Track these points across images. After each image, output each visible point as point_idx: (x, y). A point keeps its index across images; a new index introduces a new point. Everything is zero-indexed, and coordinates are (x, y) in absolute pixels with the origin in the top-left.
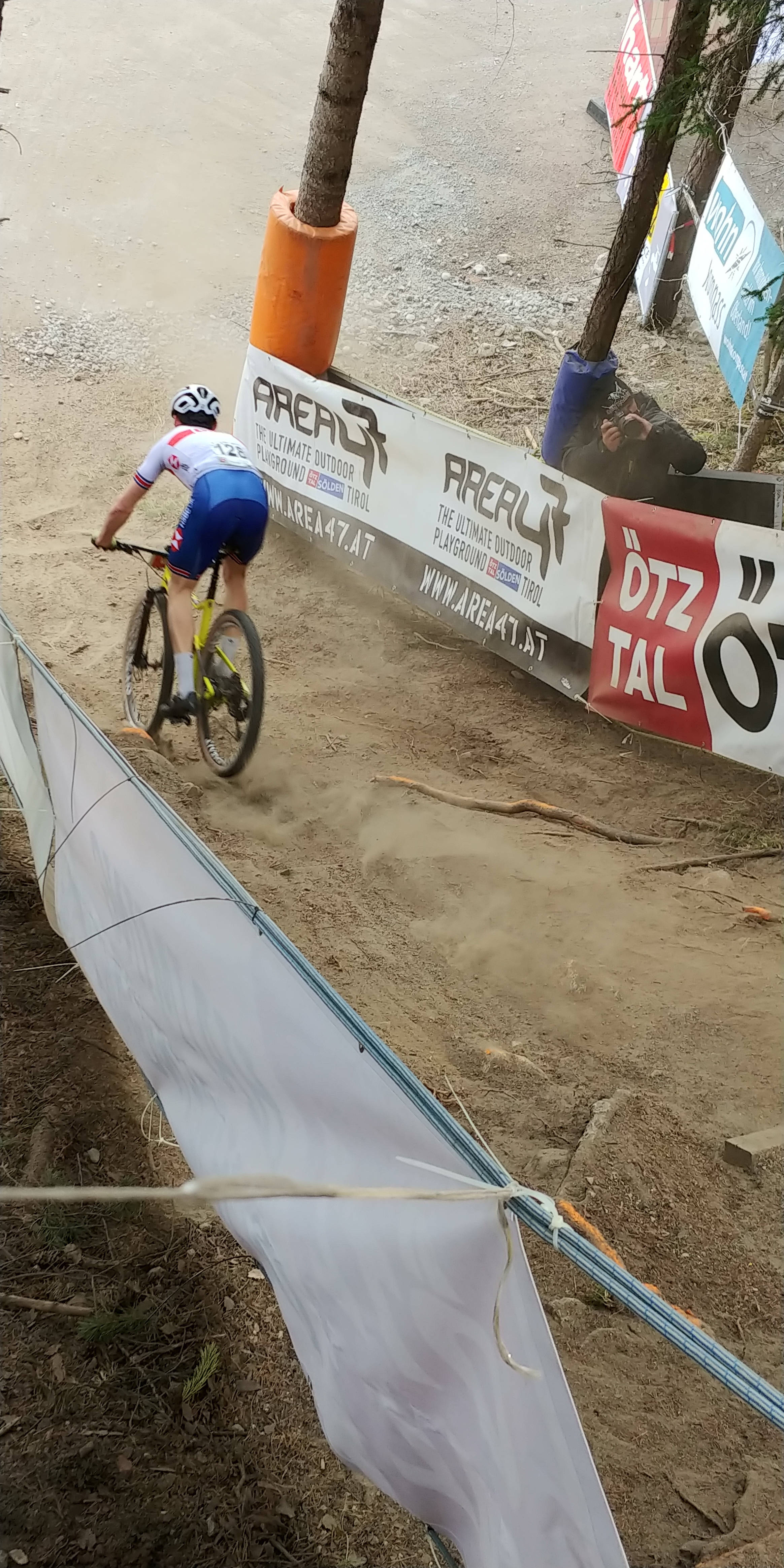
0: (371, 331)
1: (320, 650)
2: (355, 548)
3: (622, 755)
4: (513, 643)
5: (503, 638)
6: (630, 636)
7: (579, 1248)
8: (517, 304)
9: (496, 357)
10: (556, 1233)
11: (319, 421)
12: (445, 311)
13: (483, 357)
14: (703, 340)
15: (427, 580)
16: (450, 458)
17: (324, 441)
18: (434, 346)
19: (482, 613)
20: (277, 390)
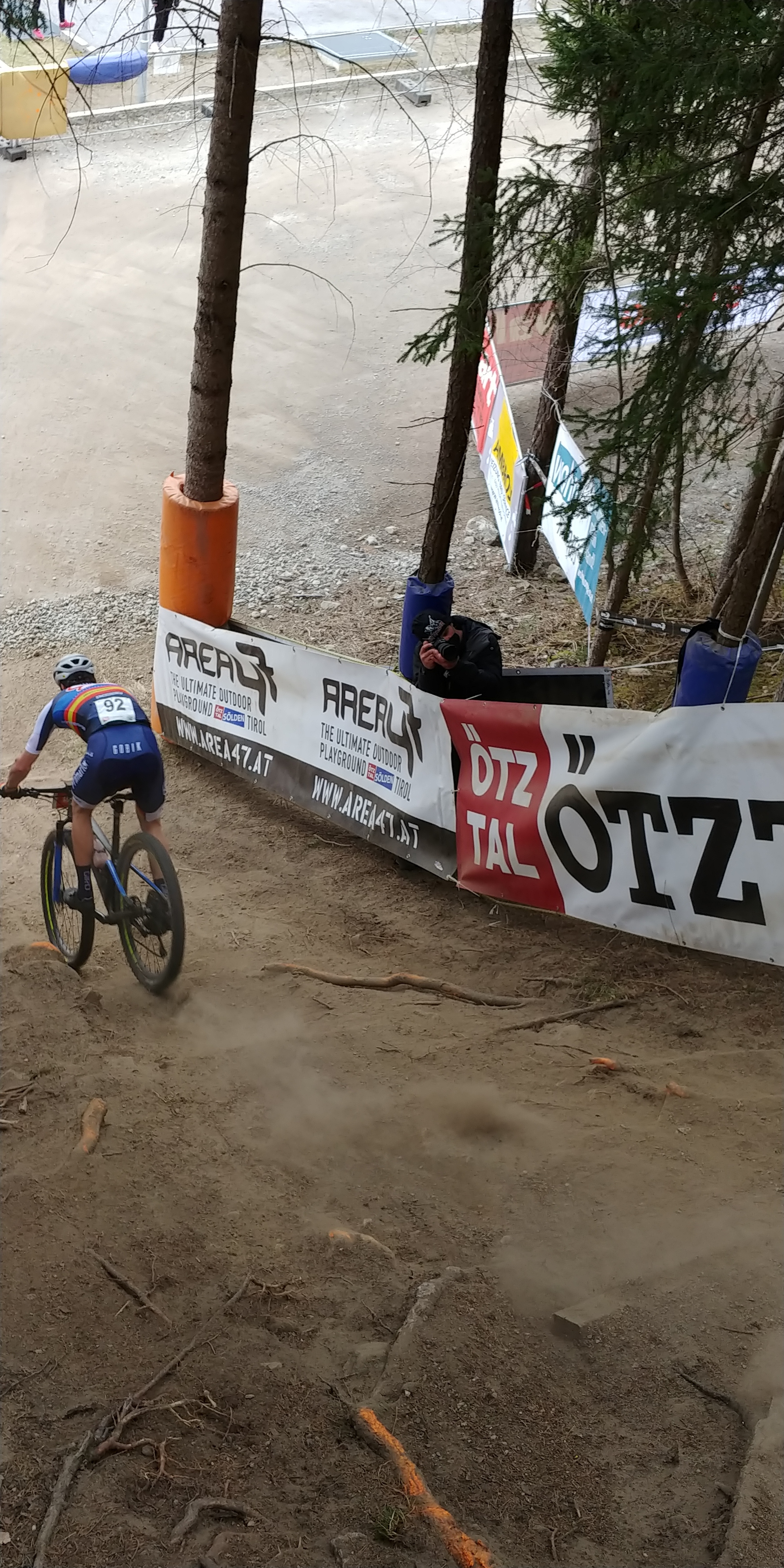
0: (284, 596)
1: (232, 857)
2: (257, 768)
3: (491, 925)
4: (392, 835)
5: (383, 832)
6: (484, 817)
8: (404, 564)
9: (387, 607)
11: (220, 664)
12: (345, 575)
13: (378, 609)
14: (560, 579)
15: (317, 789)
16: (327, 682)
17: (226, 681)
18: (337, 604)
19: (365, 812)
20: (184, 641)
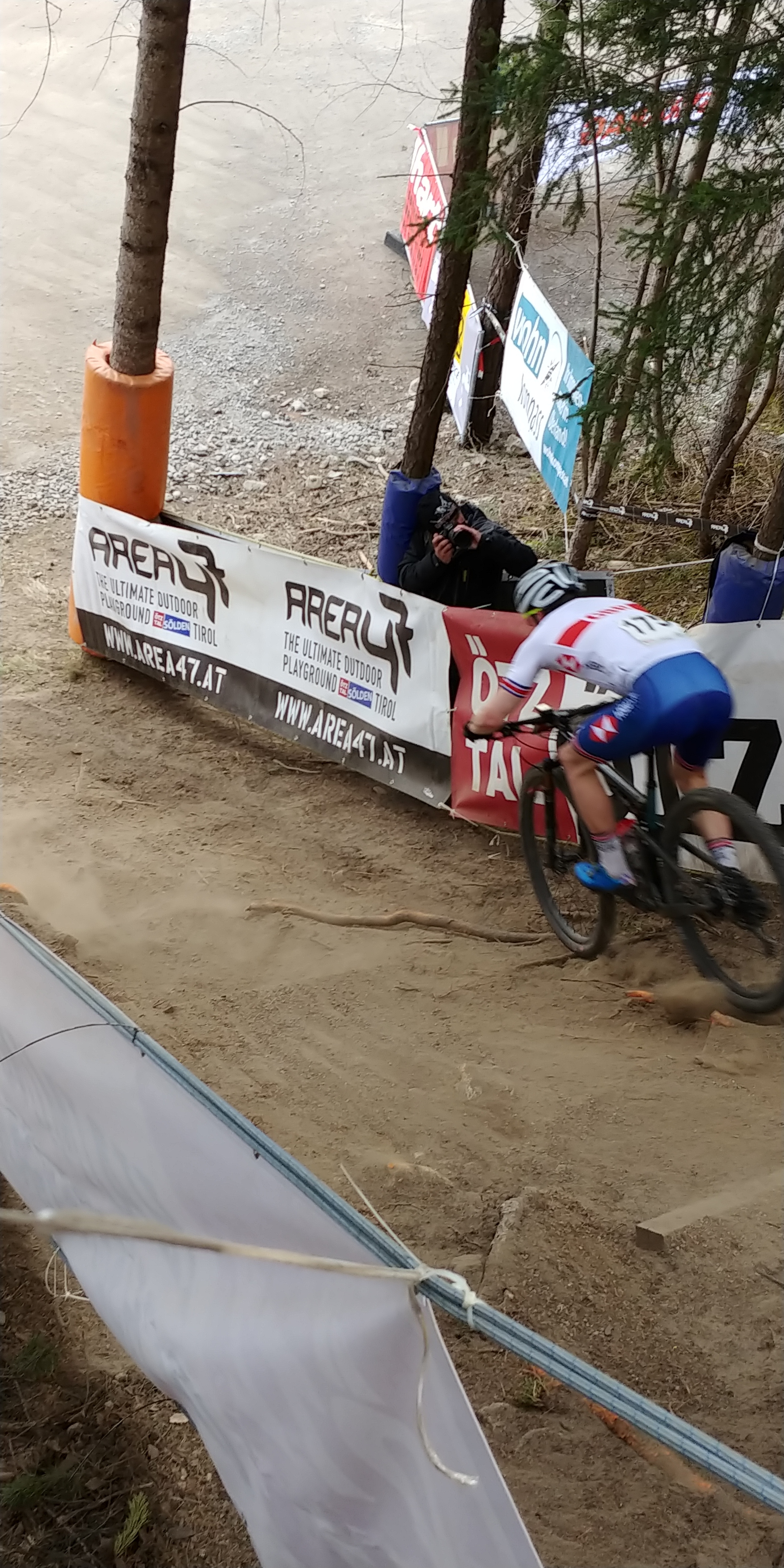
0: (199, 474)
1: (182, 786)
2: (207, 683)
3: (490, 857)
4: (372, 758)
5: (362, 755)
7: (495, 1323)
8: (338, 435)
9: (323, 488)
10: (470, 1311)
11: (158, 564)
13: (312, 490)
14: (521, 452)
15: (281, 707)
16: (290, 586)
17: (164, 582)
18: (262, 484)
19: (339, 733)
20: (113, 538)
